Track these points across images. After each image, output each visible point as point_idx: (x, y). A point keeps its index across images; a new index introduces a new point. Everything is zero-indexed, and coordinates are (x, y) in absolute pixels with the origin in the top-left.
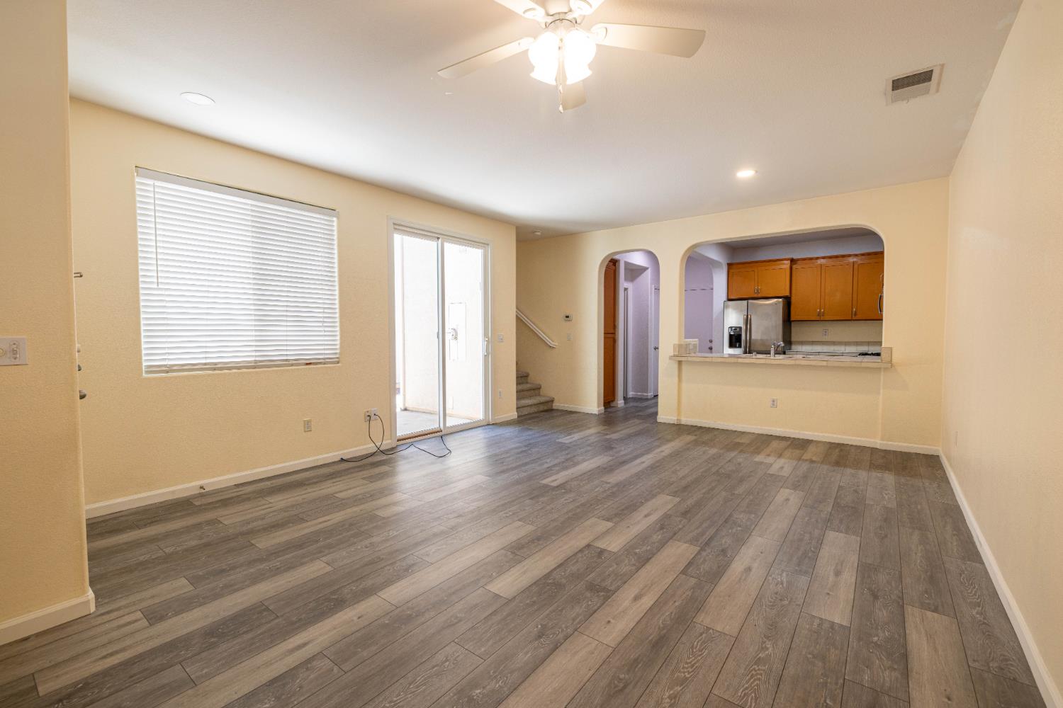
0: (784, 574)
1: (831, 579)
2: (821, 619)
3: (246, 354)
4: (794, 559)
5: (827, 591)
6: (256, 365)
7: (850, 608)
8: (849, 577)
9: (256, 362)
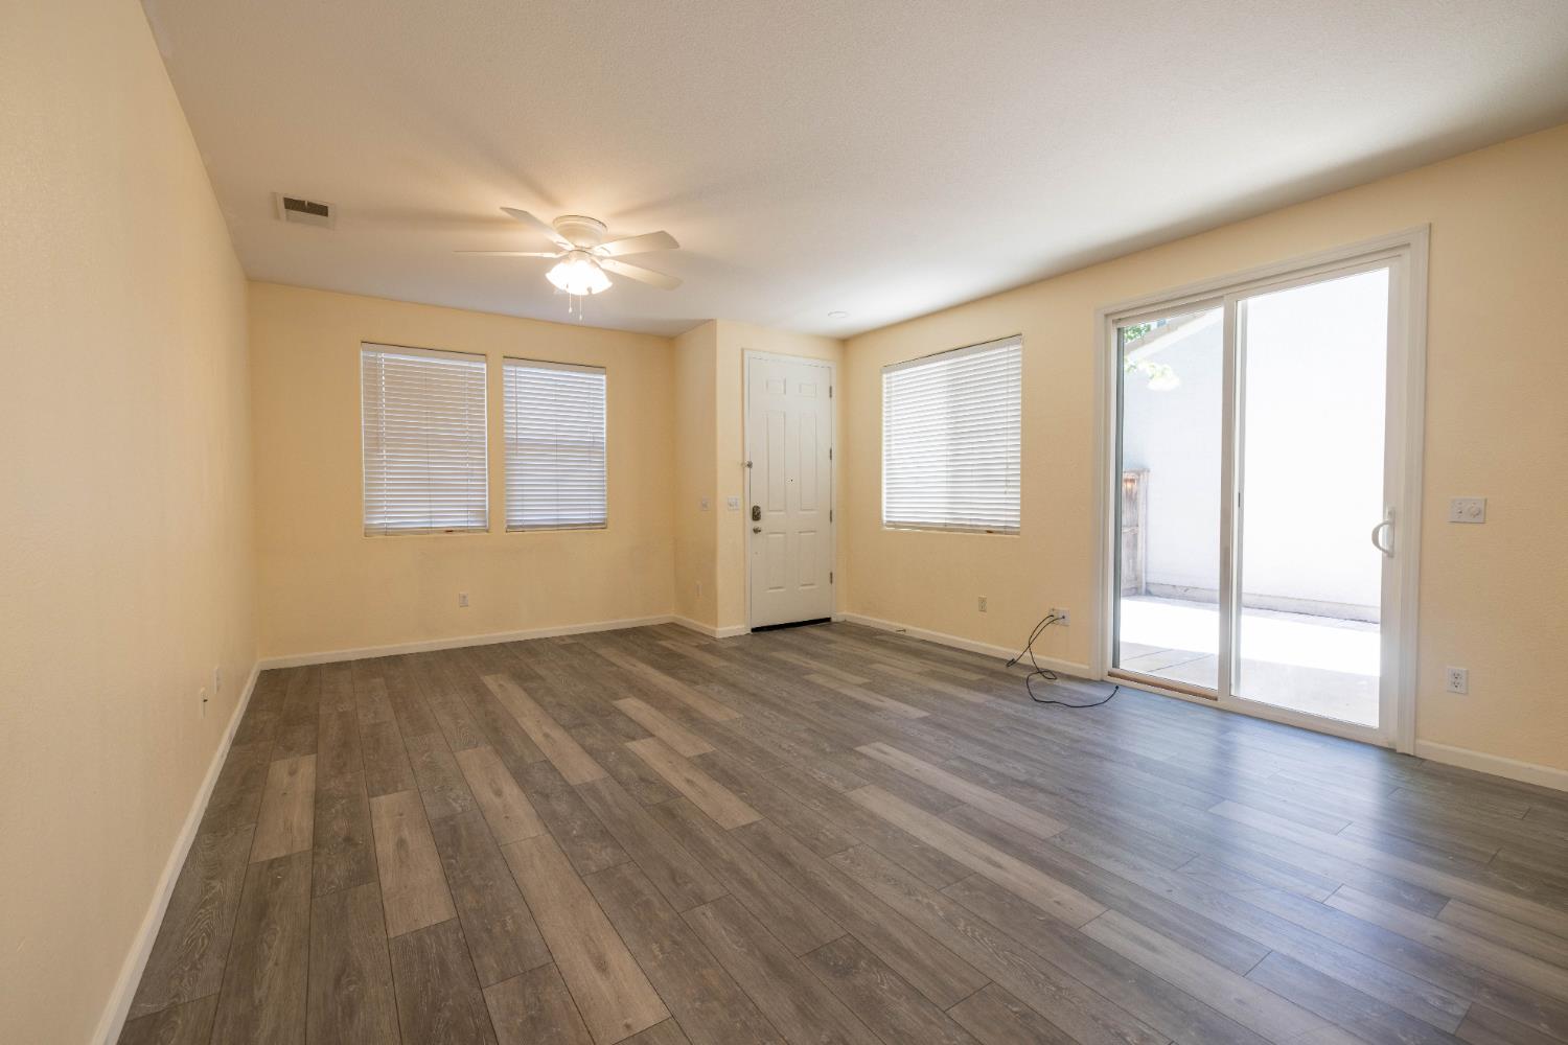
0: (460, 809)
1: (407, 833)
2: (397, 791)
3: (939, 518)
4: (464, 833)
5: (404, 817)
6: (946, 528)
7: (373, 814)
8: (385, 848)
9: (945, 524)
